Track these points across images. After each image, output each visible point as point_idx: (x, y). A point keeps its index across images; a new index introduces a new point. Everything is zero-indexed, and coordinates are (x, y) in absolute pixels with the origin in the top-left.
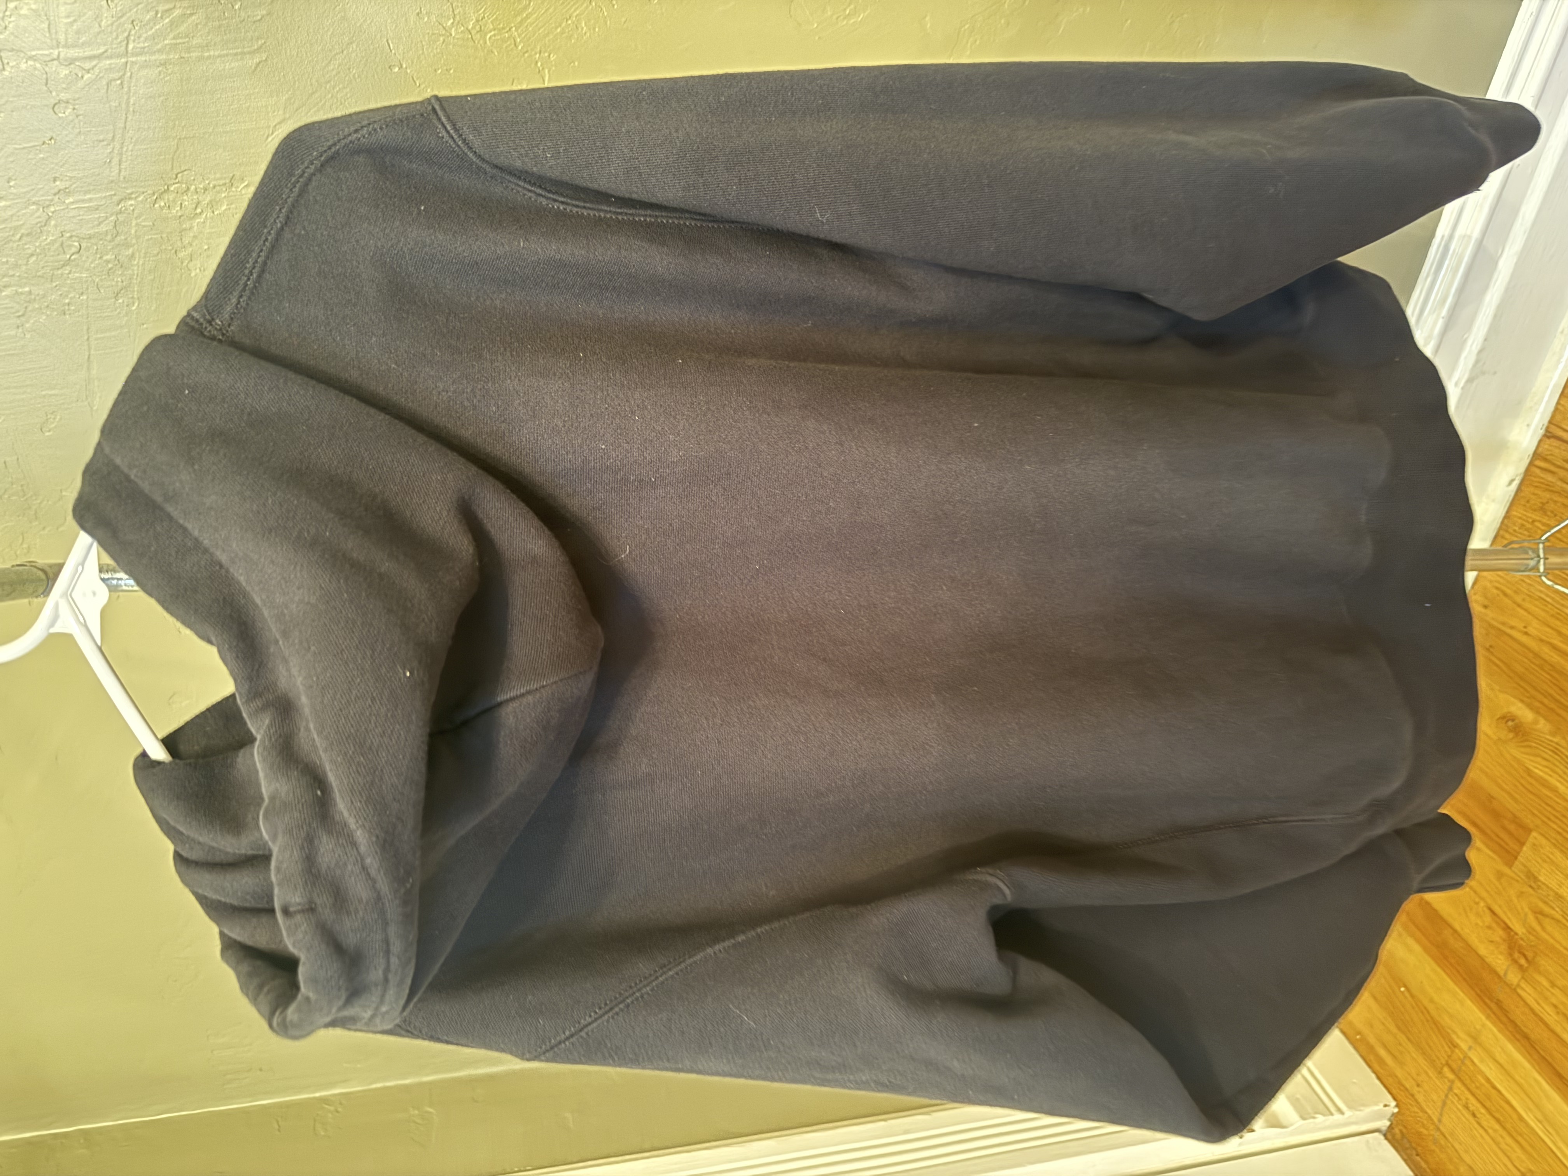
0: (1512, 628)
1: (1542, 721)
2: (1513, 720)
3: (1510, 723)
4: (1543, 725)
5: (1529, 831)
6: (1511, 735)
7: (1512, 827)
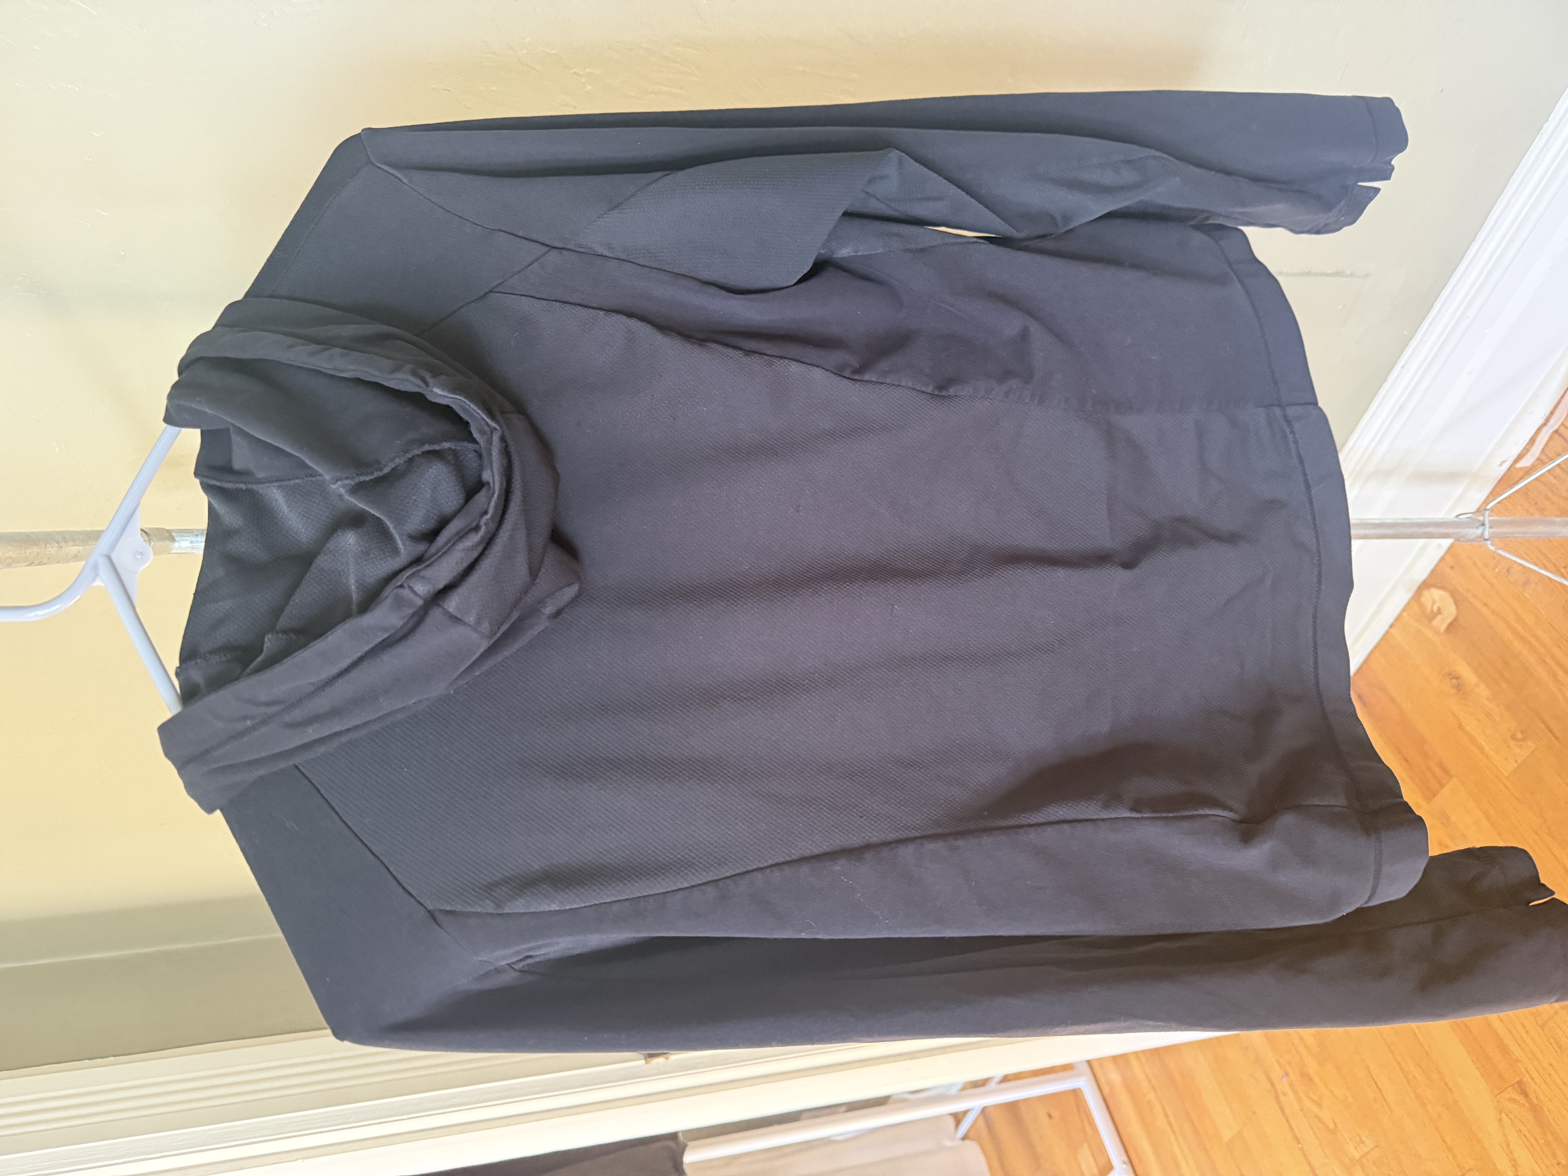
0: (1474, 596)
1: (1483, 686)
2: (1457, 678)
3: (1454, 681)
4: (1483, 691)
5: (1451, 777)
6: (1453, 691)
7: (1437, 770)
